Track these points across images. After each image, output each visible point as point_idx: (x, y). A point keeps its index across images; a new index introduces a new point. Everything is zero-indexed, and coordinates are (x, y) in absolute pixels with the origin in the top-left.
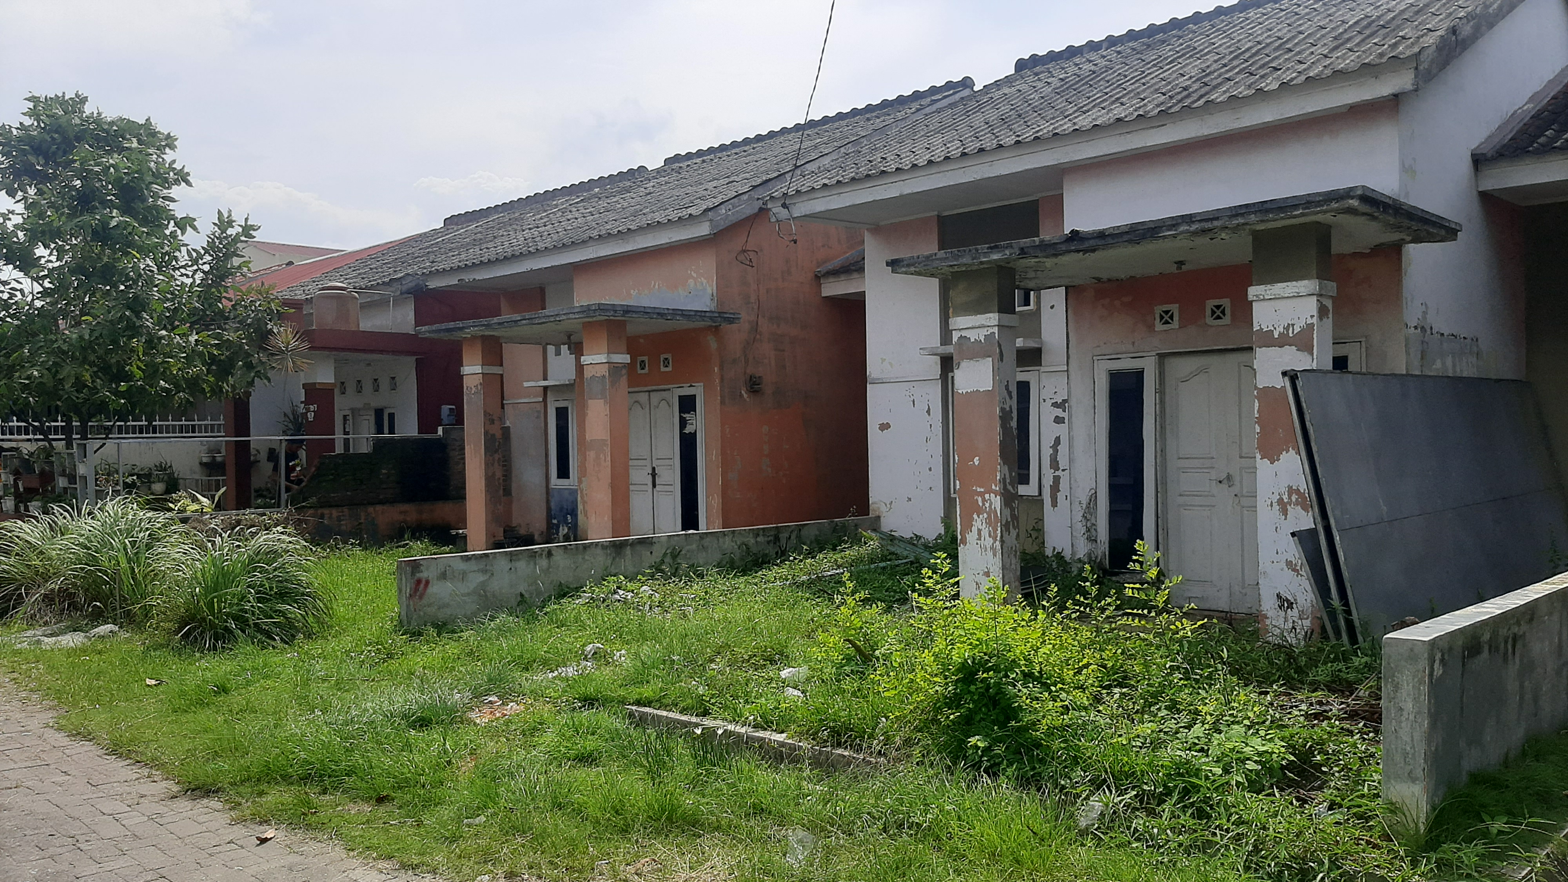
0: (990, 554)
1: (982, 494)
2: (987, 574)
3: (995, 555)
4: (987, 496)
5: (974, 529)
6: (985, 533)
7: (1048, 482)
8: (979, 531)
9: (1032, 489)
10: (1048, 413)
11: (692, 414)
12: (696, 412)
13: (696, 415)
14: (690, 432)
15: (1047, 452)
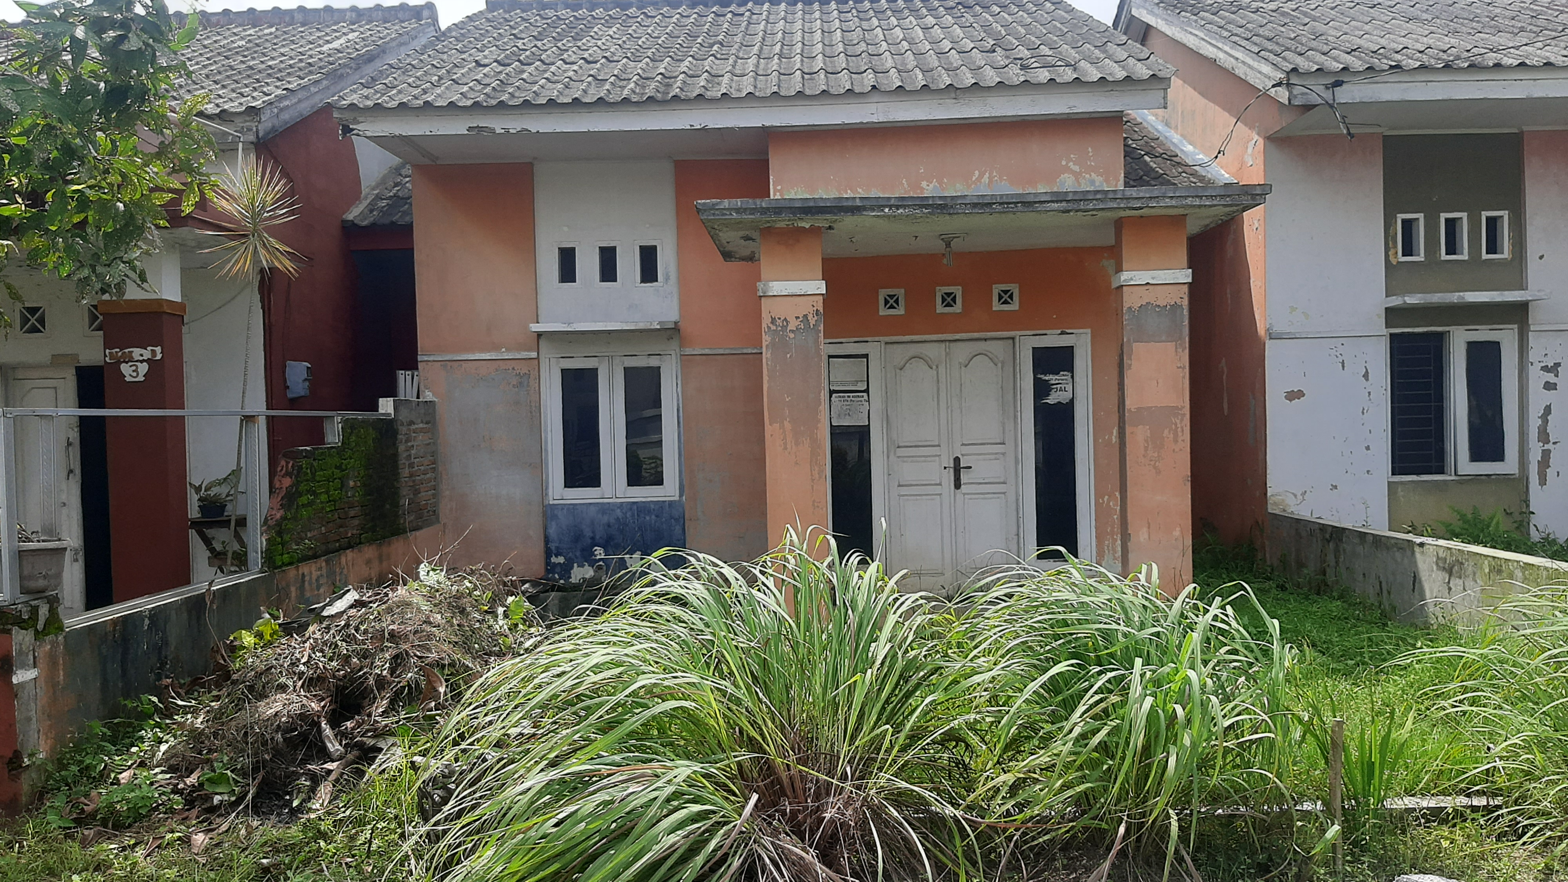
7: (1535, 456)
9: (1509, 466)
10: (1537, 378)
11: (1064, 376)
12: (1072, 372)
13: (1072, 377)
14: (1059, 402)
15: (1534, 423)
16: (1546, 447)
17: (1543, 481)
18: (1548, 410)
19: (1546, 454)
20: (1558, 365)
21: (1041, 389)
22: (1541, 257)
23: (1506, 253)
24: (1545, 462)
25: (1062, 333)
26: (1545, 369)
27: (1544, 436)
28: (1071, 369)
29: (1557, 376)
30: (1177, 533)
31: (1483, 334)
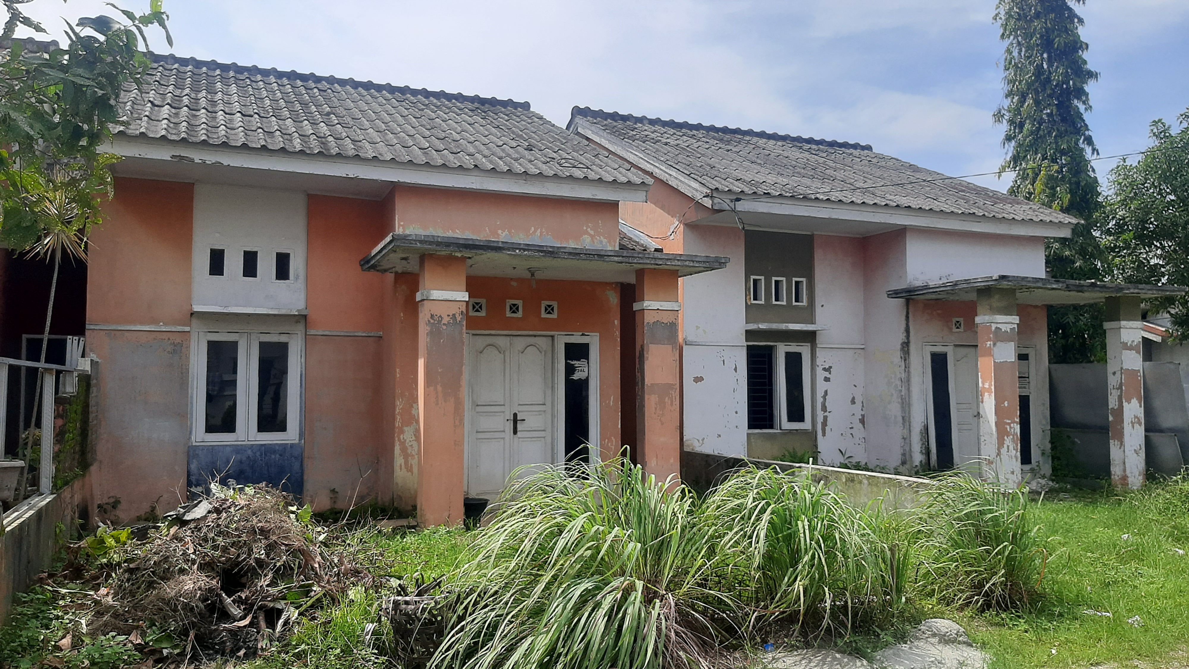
0: (1014, 460)
1: (1009, 424)
2: (1013, 473)
3: (1017, 461)
4: (1012, 425)
5: (1005, 446)
6: (1011, 448)
7: (820, 420)
8: (1008, 446)
9: (806, 425)
10: (821, 374)
11: (583, 362)
12: (588, 360)
13: (588, 363)
14: (580, 379)
15: (819, 400)
16: (826, 414)
17: (824, 434)
18: (826, 393)
19: (825, 418)
20: (830, 367)
21: (570, 370)
22: (822, 306)
23: (804, 303)
24: (825, 424)
25: (583, 335)
26: (825, 369)
27: (824, 408)
28: (587, 358)
29: (830, 373)
30: (672, 461)
31: (793, 348)
